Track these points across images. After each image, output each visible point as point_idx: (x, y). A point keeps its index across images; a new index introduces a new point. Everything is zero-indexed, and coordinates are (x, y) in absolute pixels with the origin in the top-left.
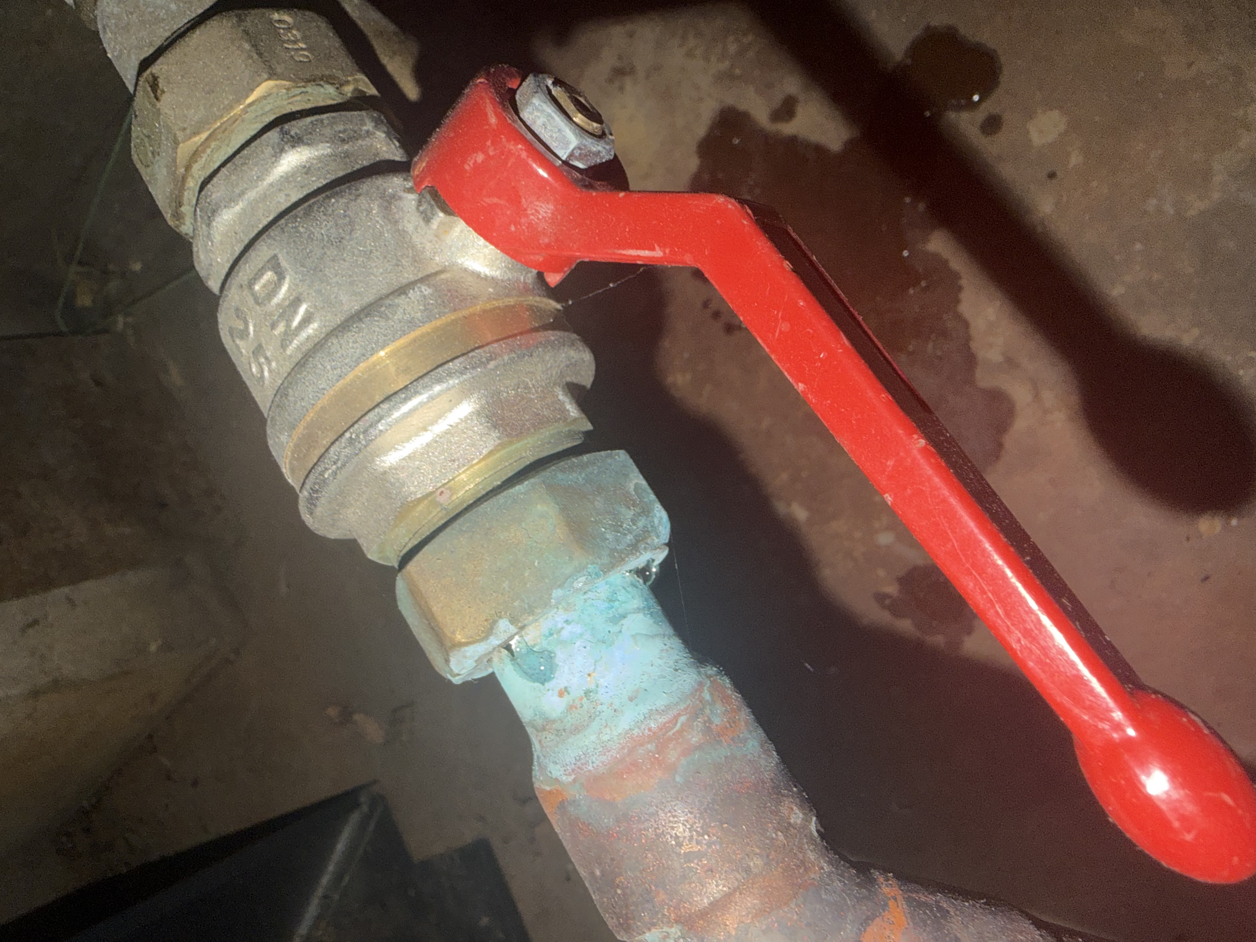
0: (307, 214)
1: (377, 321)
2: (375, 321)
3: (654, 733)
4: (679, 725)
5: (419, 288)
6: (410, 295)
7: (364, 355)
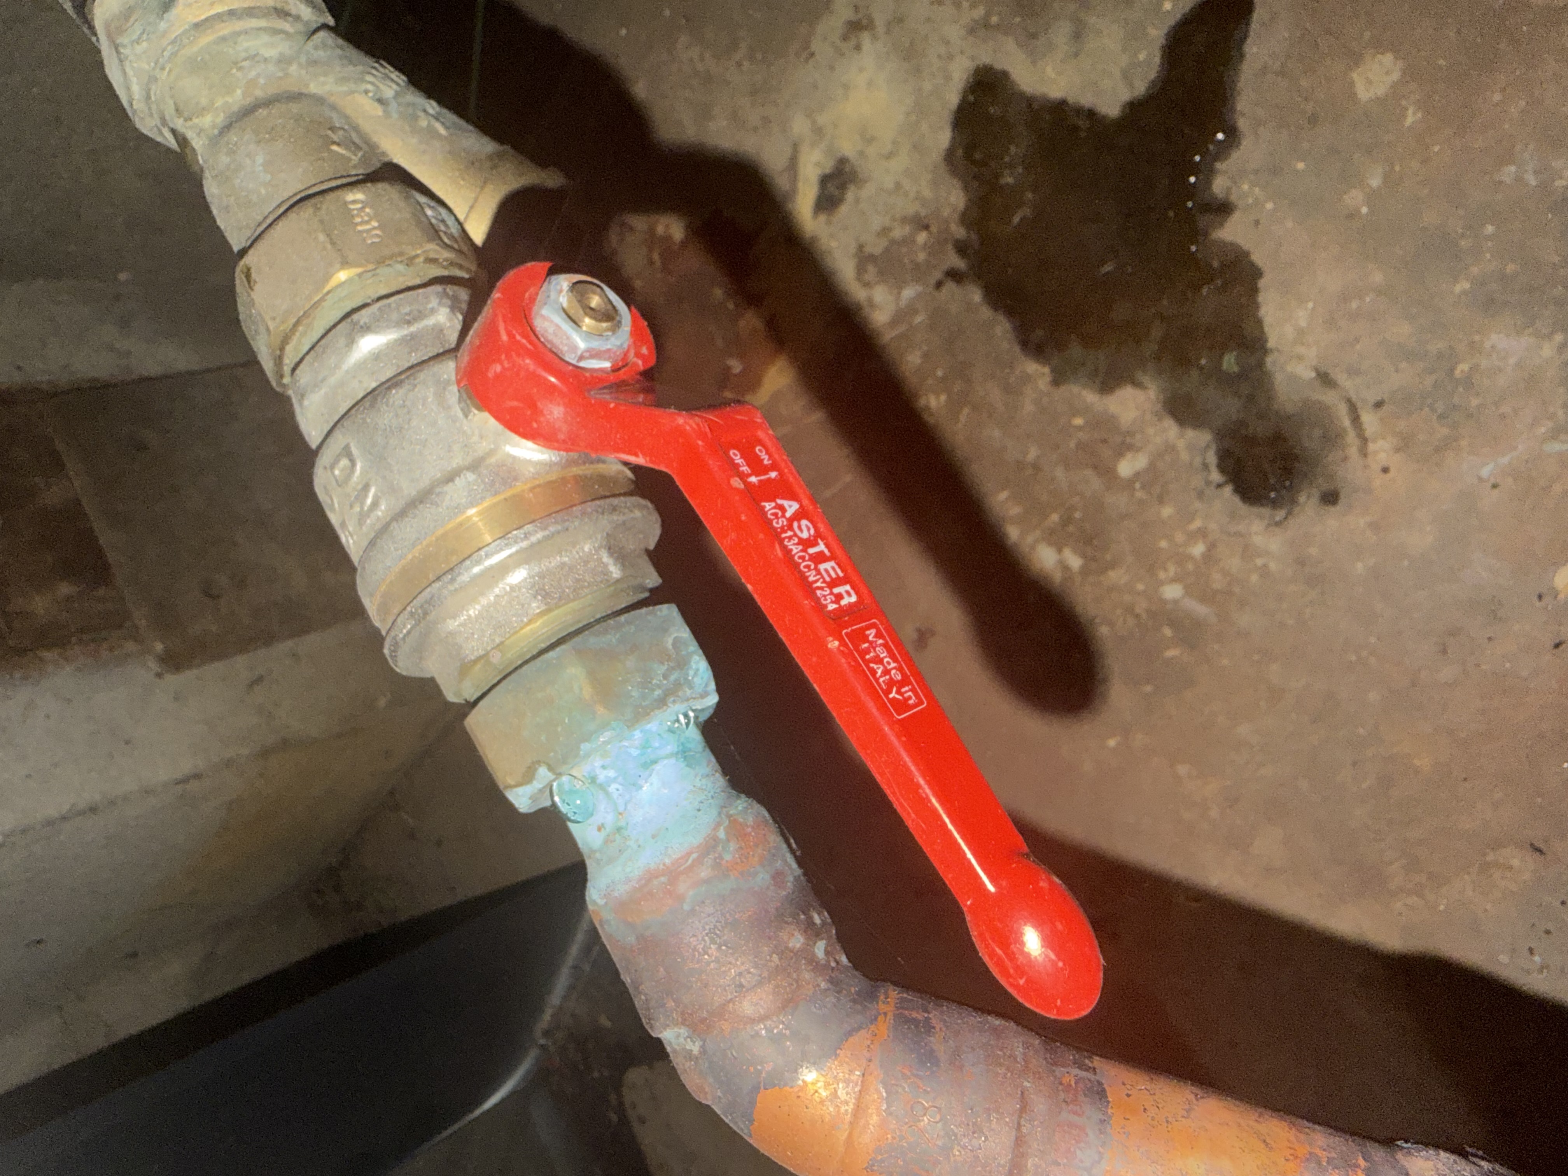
0: (372, 406)
1: (429, 508)
2: (427, 507)
3: (668, 868)
4: (690, 861)
5: (464, 475)
6: (456, 482)
7: (419, 539)
